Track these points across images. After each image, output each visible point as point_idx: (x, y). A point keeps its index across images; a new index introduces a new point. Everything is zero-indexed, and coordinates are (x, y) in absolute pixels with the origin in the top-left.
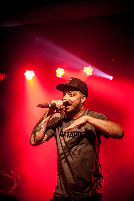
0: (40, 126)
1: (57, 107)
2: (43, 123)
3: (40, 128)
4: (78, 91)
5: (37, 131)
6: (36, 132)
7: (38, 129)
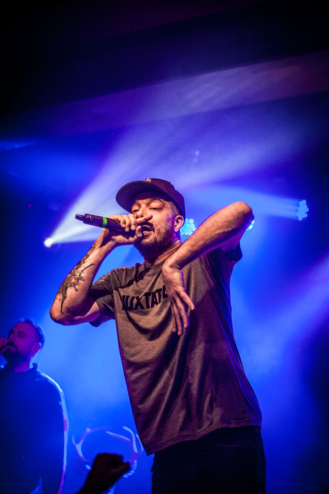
0: (78, 274)
1: (123, 226)
2: (86, 266)
3: (78, 279)
4: (171, 203)
5: (71, 286)
6: (66, 288)
7: (73, 281)
